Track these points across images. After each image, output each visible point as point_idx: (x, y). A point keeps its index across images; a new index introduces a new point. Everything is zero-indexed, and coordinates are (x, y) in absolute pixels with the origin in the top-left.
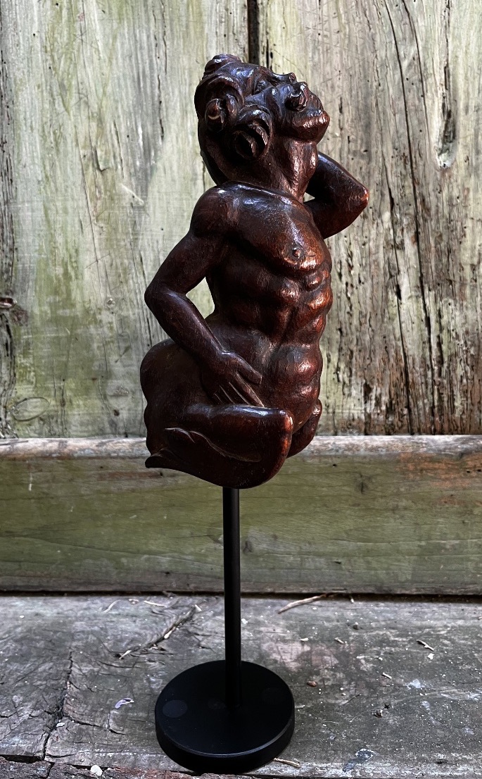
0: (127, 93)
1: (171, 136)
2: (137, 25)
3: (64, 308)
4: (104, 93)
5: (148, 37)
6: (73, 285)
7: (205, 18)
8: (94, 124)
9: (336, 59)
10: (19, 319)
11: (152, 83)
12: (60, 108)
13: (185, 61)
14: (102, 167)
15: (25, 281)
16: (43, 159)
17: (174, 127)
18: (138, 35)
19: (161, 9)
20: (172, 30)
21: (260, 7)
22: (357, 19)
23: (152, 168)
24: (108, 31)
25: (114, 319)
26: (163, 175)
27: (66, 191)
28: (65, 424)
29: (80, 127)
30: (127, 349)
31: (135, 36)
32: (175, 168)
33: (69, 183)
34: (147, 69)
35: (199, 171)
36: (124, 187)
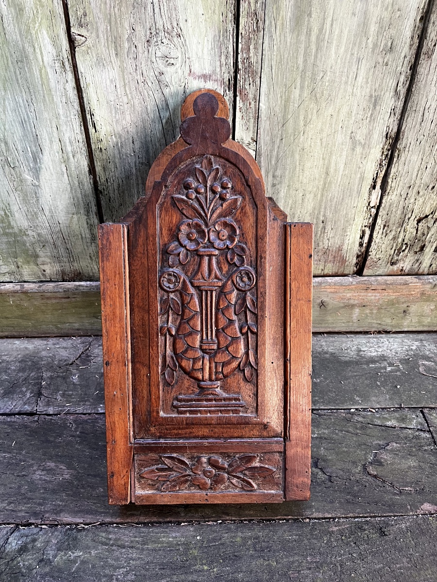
0: (17, 129)
1: (46, 153)
2: (15, 94)
3: (9, 229)
4: (5, 129)
5: (23, 100)
6: (11, 219)
7: (53, 93)
8: (3, 145)
9: (128, 118)
13: (46, 115)
14: (12, 166)
17: (47, 148)
18: (17, 99)
19: (27, 86)
20: (36, 98)
21: (83, 89)
22: (137, 97)
23: (39, 167)
25: (34, 233)
26: (46, 171)
28: (21, 275)
30: (44, 246)
31: (16, 100)
32: (51, 168)
35: (64, 170)
36: (26, 176)
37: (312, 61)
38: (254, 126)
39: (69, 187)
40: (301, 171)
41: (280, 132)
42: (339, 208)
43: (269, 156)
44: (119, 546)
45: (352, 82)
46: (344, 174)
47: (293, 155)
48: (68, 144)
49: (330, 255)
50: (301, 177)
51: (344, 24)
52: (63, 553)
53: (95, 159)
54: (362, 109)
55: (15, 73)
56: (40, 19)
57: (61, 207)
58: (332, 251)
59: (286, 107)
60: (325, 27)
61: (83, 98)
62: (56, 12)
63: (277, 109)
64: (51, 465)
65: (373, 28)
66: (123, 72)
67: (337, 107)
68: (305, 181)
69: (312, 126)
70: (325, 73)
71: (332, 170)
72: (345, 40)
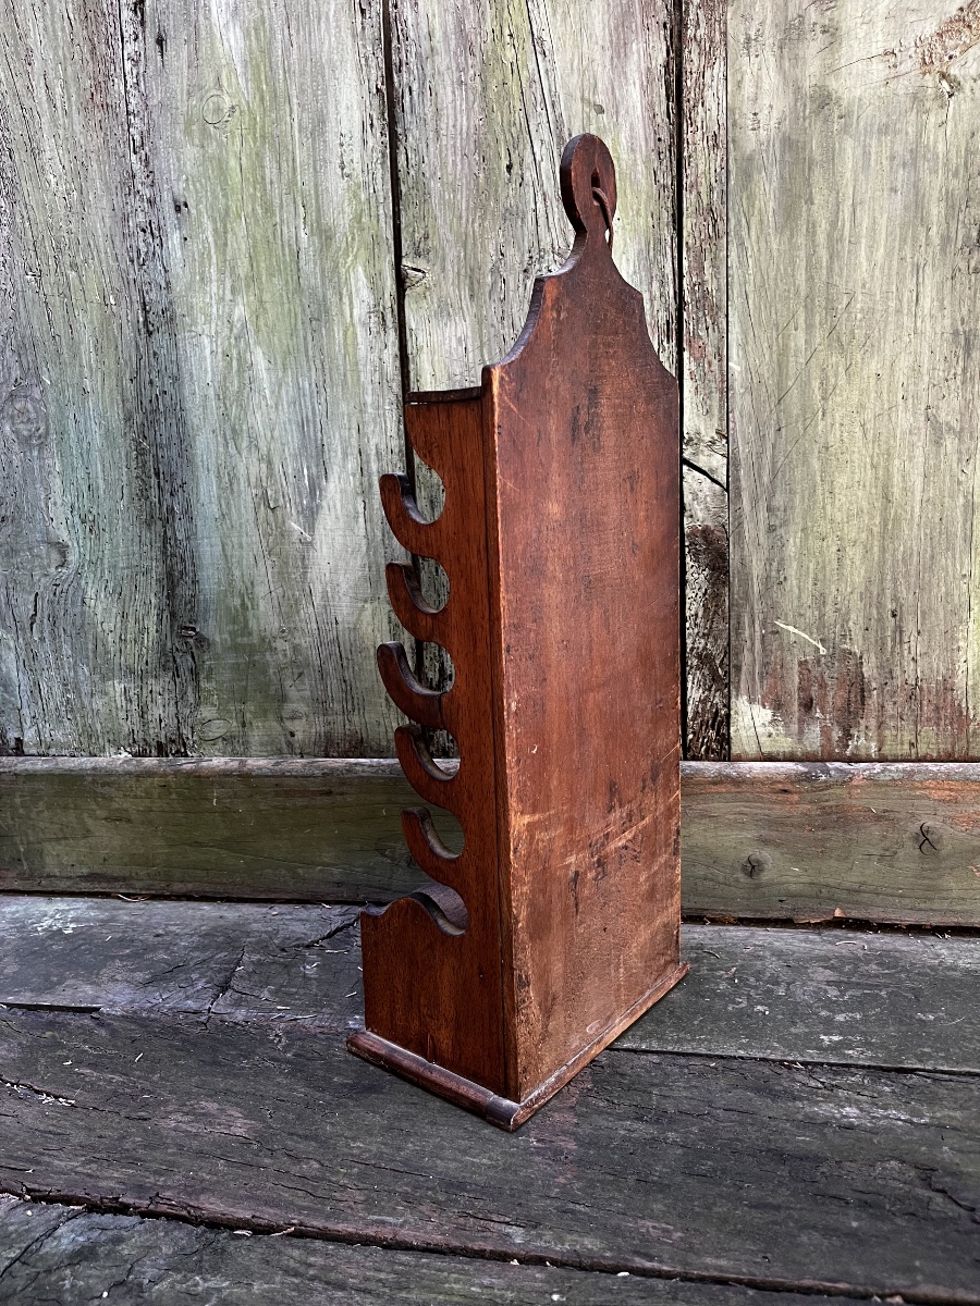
0: (292, 436)
1: (334, 477)
2: (299, 376)
3: (242, 636)
4: (272, 437)
5: (310, 385)
6: (250, 614)
7: (361, 367)
8: (264, 466)
10: (202, 646)
11: (315, 428)
12: (233, 451)
13: (343, 407)
14: (272, 506)
15: (206, 611)
16: (219, 498)
17: (336, 469)
18: (301, 383)
19: (321, 360)
20: (331, 379)
21: (410, 356)
23: (319, 507)
24: (273, 380)
25: (287, 646)
26: (328, 513)
27: (241, 527)
28: (246, 744)
29: (251, 468)
30: (300, 675)
31: (298, 384)
32: (338, 506)
33: (243, 521)
34: (310, 414)
35: (361, 509)
36: (293, 524)
37: (824, 278)
38: (721, 407)
39: (364, 542)
40: (827, 494)
41: (775, 417)
42: (927, 579)
43: (756, 466)
44: (328, 1283)
45: (909, 310)
46: (925, 499)
47: (806, 462)
48: (373, 457)
49: (925, 702)
50: (829, 507)
51: (877, 207)
52: (179, 1277)
53: (417, 484)
54: (942, 360)
55: (305, 338)
56: (355, 249)
57: (344, 587)
58: (930, 692)
59: (781, 366)
60: (841, 218)
61: (409, 372)
62: (382, 237)
63: (764, 370)
64: (212, 1106)
65: (936, 211)
66: (480, 323)
67: (888, 357)
68: (838, 517)
69: (839, 399)
70: (852, 297)
71: (896, 491)
72: (884, 236)
